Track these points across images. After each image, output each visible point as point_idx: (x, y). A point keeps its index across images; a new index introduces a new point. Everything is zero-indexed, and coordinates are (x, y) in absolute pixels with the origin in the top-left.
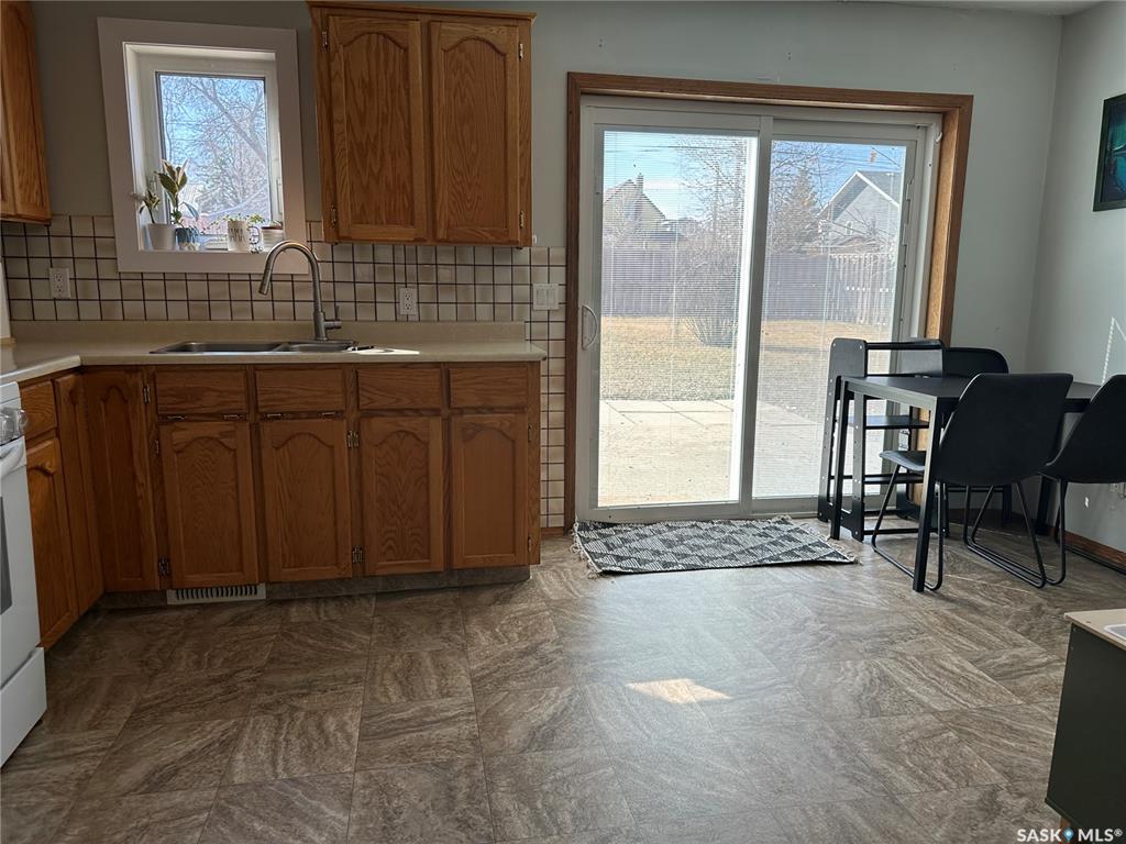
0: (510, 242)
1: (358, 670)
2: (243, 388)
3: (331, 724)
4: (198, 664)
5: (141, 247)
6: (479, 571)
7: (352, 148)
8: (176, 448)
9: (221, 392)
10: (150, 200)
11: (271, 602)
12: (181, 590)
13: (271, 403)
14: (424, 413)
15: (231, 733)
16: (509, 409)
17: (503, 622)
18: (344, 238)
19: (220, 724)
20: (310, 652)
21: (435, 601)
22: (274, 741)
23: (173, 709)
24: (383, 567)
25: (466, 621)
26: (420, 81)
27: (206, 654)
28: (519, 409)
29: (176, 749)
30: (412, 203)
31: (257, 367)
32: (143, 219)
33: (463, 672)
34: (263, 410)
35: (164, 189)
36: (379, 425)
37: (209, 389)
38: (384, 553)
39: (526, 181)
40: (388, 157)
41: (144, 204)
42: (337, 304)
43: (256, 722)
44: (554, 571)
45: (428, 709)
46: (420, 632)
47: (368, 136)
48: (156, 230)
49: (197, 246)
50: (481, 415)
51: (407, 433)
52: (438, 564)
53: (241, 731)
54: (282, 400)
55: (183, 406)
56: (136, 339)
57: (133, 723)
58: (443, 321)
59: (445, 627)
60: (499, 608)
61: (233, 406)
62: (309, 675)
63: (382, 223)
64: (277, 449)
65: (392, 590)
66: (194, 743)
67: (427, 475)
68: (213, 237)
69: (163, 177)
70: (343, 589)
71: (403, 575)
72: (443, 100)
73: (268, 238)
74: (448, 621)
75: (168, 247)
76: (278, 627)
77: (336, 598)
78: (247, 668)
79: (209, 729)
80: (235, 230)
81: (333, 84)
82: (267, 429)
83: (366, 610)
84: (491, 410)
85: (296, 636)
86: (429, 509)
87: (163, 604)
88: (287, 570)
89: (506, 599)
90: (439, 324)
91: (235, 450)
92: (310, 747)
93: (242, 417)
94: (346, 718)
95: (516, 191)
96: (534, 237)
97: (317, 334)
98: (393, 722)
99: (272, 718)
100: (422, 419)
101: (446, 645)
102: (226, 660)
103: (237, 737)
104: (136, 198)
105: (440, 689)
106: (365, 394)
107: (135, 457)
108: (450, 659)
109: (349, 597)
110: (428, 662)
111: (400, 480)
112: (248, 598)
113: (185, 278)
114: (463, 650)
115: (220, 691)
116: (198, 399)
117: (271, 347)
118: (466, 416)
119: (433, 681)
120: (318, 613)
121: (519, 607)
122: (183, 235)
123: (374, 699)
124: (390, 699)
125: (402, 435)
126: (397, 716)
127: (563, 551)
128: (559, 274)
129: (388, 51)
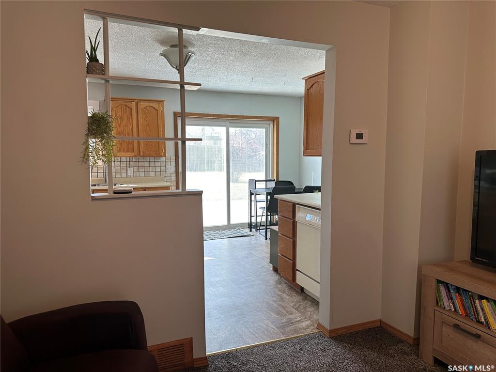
0: (160, 156)
26: (135, 116)
30: (132, 147)
63: (125, 152)
90: (139, 178)
95: (161, 143)
96: (167, 155)
128: (174, 164)
129: (126, 109)
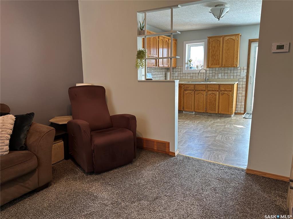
0: (234, 67)
2: (194, 87)
5: (186, 70)
6: (223, 114)
7: (212, 55)
8: (186, 94)
9: (191, 87)
11: (195, 114)
12: (185, 111)
16: (229, 91)
18: (210, 67)
24: (209, 112)
26: (222, 45)
28: (231, 91)
32: (186, 66)
34: (196, 90)
35: (189, 62)
36: (210, 92)
38: (209, 110)
39: (237, 57)
40: (216, 56)
42: (209, 76)
47: (214, 54)
48: (188, 67)
49: (192, 69)
50: (224, 91)
51: (214, 94)
52: (217, 112)
54: (198, 88)
58: (225, 79)
61: (192, 89)
63: (215, 65)
64: (197, 95)
65: (210, 115)
67: (216, 100)
68: (194, 68)
69: (189, 60)
70: (204, 114)
71: (212, 113)
72: (225, 47)
73: (201, 68)
75: (189, 69)
80: (197, 67)
81: (210, 47)
82: (196, 92)
83: (206, 116)
84: (226, 91)
87: (183, 113)
88: (197, 110)
91: (192, 94)
95: (235, 59)
97: (205, 80)
100: (216, 92)
104: (186, 63)
106: (208, 88)
111: (212, 100)
112: (192, 113)
113: (190, 73)
116: (188, 88)
118: (222, 92)
122: (191, 68)
129: (217, 42)
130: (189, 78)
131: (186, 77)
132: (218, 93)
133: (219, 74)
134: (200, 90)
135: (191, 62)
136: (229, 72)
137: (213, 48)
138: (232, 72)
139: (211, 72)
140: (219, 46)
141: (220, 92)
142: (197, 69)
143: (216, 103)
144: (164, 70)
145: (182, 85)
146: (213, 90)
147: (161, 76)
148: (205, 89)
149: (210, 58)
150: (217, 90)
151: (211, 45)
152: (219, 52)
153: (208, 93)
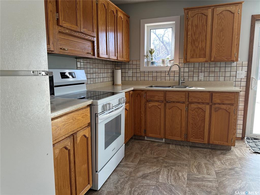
0: (232, 61)
1: (186, 163)
2: (163, 96)
3: (180, 174)
4: (151, 153)
5: (145, 66)
6: (217, 145)
7: (192, 41)
8: (149, 107)
9: (159, 96)
10: (147, 56)
11: (166, 143)
12: (148, 137)
13: (168, 99)
14: (205, 104)
15: (158, 171)
16: (229, 104)
17: (224, 160)
18: (188, 62)
19: (156, 168)
20: (175, 156)
21: (205, 151)
22: (168, 175)
23: (147, 162)
24: (192, 140)
25: (213, 158)
26: (210, 23)
27: (153, 152)
28: (232, 104)
29: (148, 171)
30: (205, 53)
31: (166, 91)
32: (146, 60)
33: (213, 170)
34: (167, 101)
35: (150, 53)
36: (193, 106)
37: (156, 95)
38: (192, 137)
39: (238, 45)
40: (200, 42)
41: (146, 57)
42: (184, 77)
43: (164, 169)
44: (239, 149)
45: (204, 177)
46: (201, 157)
47: (196, 38)
48: (148, 62)
49: (155, 65)
50: (220, 105)
51: (200, 108)
52: (206, 141)
53: (160, 171)
54: (171, 98)
55: (151, 99)
56: (143, 84)
57: (139, 163)
58: (210, 81)
59: (208, 158)
60: (222, 156)
61: (161, 99)
62: (175, 162)
63: (197, 58)
64: (169, 109)
65: (193, 146)
66: (151, 171)
67: (205, 119)
68: (158, 63)
69: (150, 51)
70: (182, 143)
71: (197, 143)
72: (216, 27)
73: (170, 63)
74: (208, 156)
75: (150, 66)
76: (167, 149)
77: (180, 145)
78: (161, 157)
79: (154, 168)
80: (163, 62)
81: (189, 27)
82: (168, 105)
83: (187, 149)
84: (224, 104)
85: (171, 152)
86: (204, 127)
87: (144, 139)
88: (170, 136)
89: (225, 154)
90: (209, 82)
91: (160, 109)
92: (176, 178)
93: (162, 102)
94: (184, 174)
95: (234, 47)
96: (239, 59)
97: (179, 84)
98: (195, 178)
99: (167, 169)
100: (204, 105)
101: (208, 162)
102: (157, 154)
103: (160, 172)
104: (145, 56)
105: (207, 173)
106: (190, 98)
107: (141, 108)
108: (209, 166)
109: (183, 145)
110: (203, 165)
111: (197, 119)
112: (161, 141)
113: (152, 72)
114: (213, 164)
115: (156, 160)
116: (154, 97)
117: (169, 87)
118: (216, 105)
119: (205, 170)
120: (176, 148)
121: (228, 157)
122: (153, 63)
123: (190, 171)
124: (194, 172)
125: (199, 109)
126: (196, 177)
127: (241, 144)
128: (245, 69)
129: (202, 17)
130: (150, 79)
131: (146, 78)
132: (208, 107)
133: (200, 74)
134: (174, 102)
135: (153, 54)
136: (217, 69)
137: (194, 28)
138: (223, 69)
139: (187, 70)
140: (205, 24)
141: (213, 106)
142: (162, 65)
143: (204, 126)
144: (109, 66)
145: (143, 93)
146: (199, 101)
147: (105, 75)
148: (183, 99)
149: (189, 46)
150: (207, 101)
151: (190, 22)
152: (206, 36)
153: (190, 108)
